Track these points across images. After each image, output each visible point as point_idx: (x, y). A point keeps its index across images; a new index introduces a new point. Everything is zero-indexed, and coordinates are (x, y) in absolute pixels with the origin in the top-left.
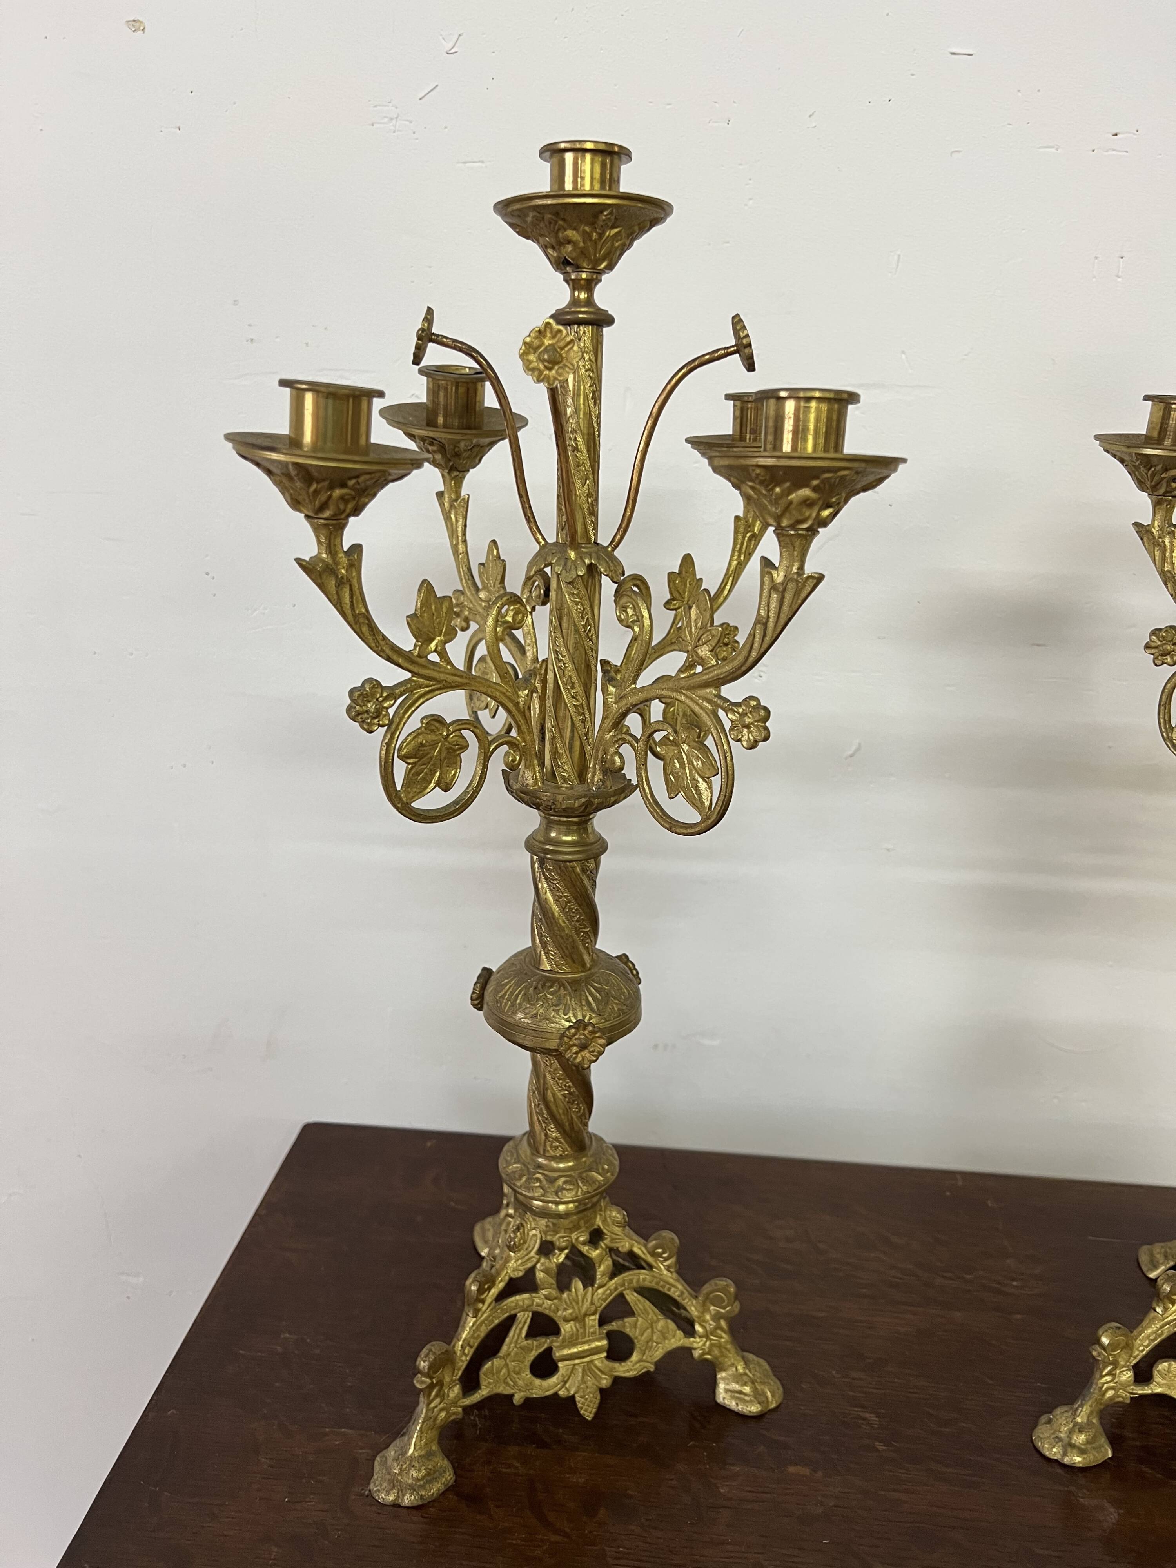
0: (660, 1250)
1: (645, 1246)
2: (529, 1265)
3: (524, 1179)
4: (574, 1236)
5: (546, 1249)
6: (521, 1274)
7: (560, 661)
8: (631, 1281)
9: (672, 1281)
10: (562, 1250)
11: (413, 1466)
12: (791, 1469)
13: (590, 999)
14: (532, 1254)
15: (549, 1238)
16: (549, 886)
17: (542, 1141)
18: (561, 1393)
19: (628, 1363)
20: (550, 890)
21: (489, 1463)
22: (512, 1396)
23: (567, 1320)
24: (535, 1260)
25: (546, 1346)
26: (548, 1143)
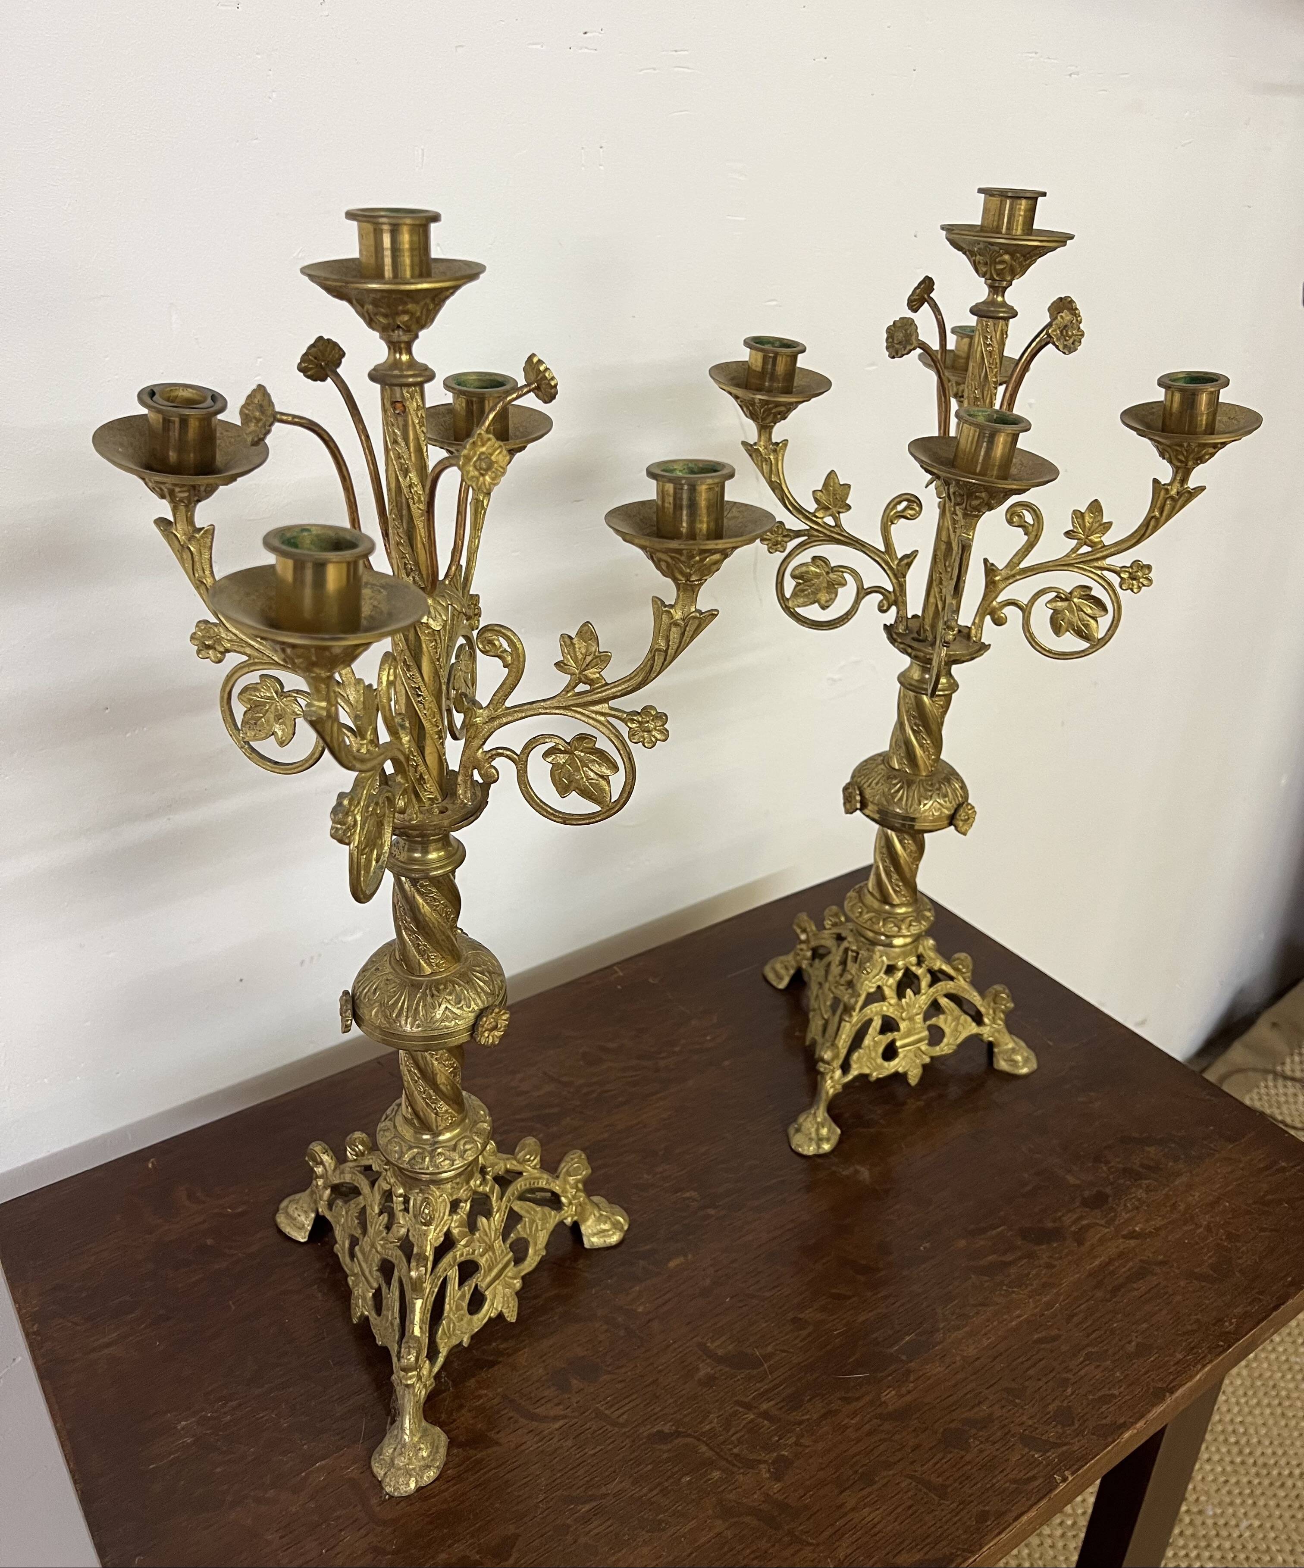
0: (528, 1157)
1: (515, 1159)
2: (445, 1229)
3: (427, 1159)
4: (472, 1183)
5: (455, 1206)
6: (442, 1239)
7: (419, 696)
8: (513, 1194)
9: (538, 1175)
10: (466, 1201)
11: (420, 1449)
12: (672, 1264)
13: (481, 984)
14: (446, 1218)
15: (455, 1197)
16: (425, 900)
17: (434, 1120)
18: (492, 1315)
19: (528, 1259)
20: (427, 903)
21: (461, 1406)
22: (461, 1343)
23: (482, 1255)
24: (449, 1222)
25: (474, 1285)
26: (439, 1119)
